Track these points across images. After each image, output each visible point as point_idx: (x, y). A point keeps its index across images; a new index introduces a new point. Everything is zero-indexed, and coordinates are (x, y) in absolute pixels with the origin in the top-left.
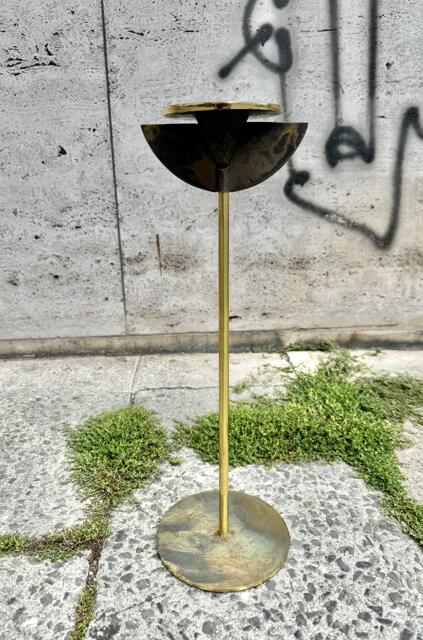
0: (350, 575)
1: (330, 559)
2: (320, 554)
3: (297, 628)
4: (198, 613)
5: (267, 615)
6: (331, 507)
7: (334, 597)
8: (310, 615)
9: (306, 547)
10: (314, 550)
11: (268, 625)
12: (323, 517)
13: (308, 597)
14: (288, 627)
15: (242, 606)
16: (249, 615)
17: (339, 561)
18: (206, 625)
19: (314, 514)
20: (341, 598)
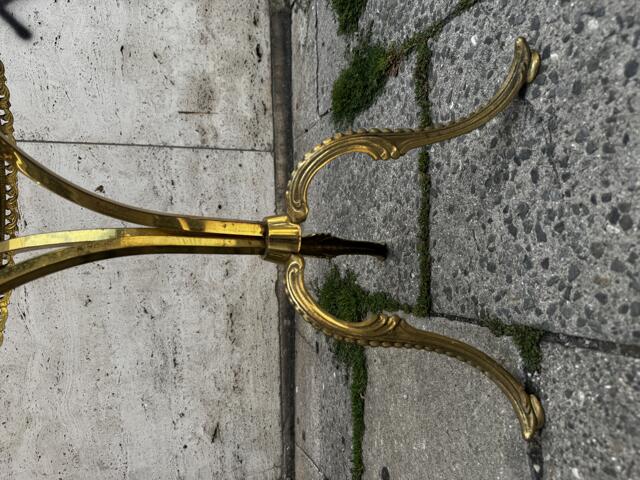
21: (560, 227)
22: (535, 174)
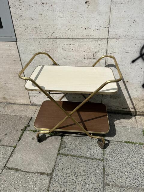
0: (142, 173)
1: (139, 170)
2: (137, 169)
3: (133, 180)
4: (120, 175)
5: (129, 177)
6: (140, 160)
7: (139, 176)
8: (135, 178)
9: (136, 167)
10: (137, 168)
11: (129, 179)
12: (139, 162)
13: (135, 175)
14: (132, 179)
15: (126, 175)
16: (127, 177)
17: (140, 171)
18: (121, 177)
19: (137, 161)
20: (140, 177)
21: (65, 182)
22: (73, 179)
